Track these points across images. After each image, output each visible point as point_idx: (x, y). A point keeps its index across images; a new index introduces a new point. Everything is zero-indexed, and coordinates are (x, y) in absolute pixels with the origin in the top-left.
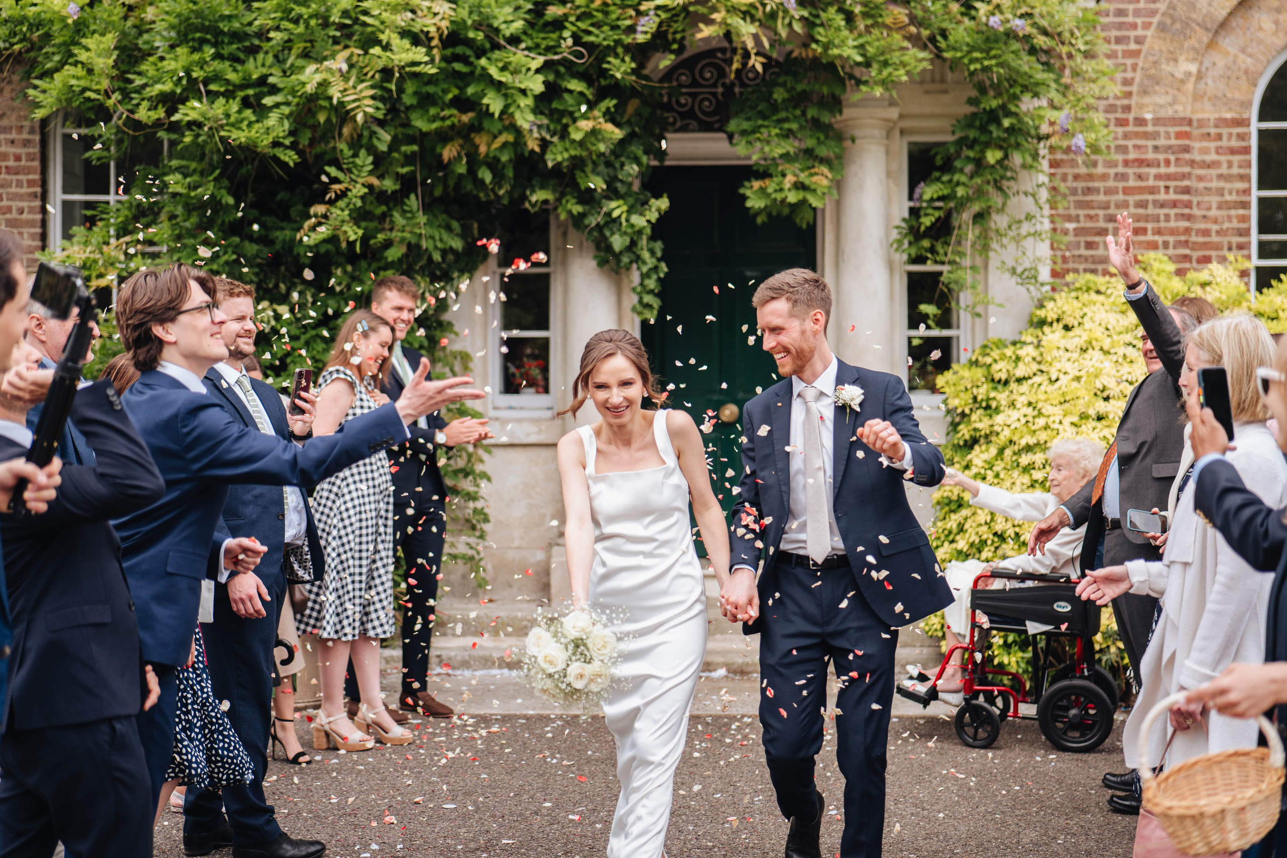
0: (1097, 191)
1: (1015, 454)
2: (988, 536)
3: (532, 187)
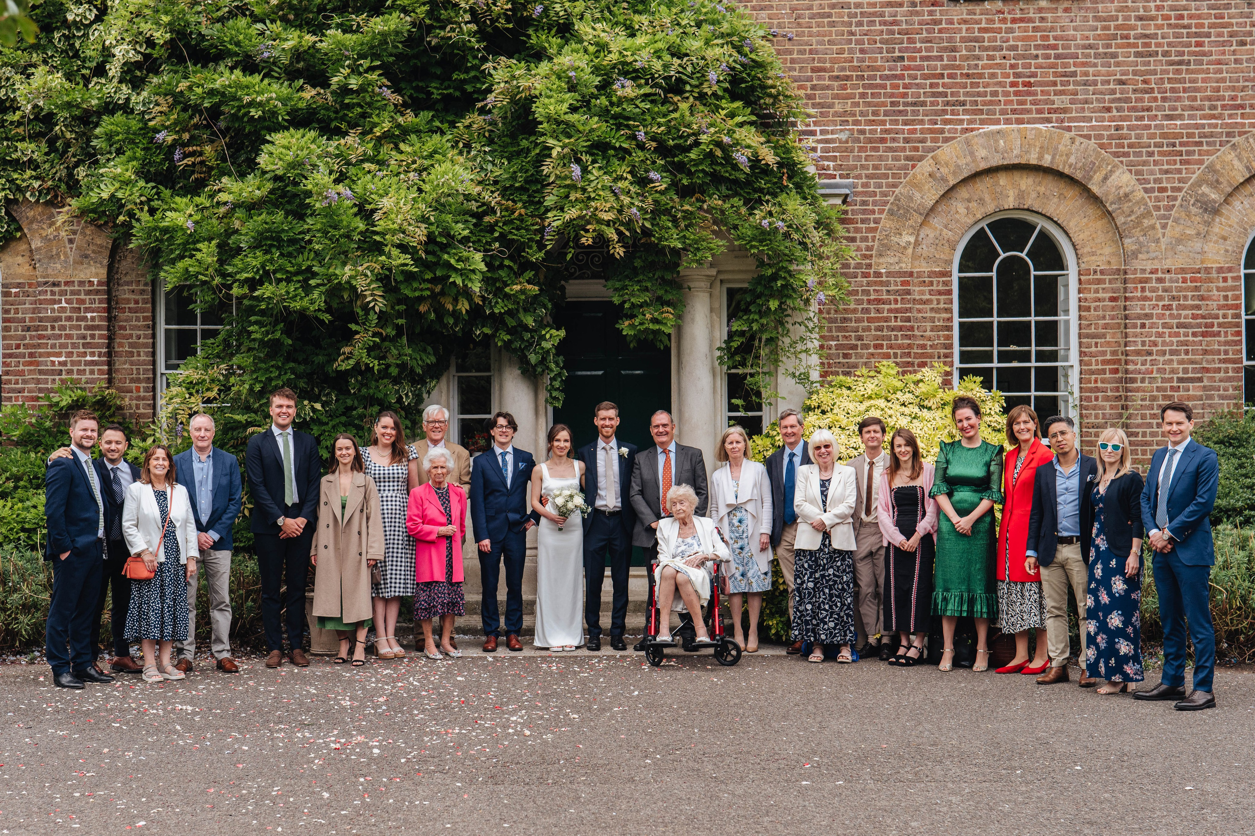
0: (851, 320)
3: (477, 325)
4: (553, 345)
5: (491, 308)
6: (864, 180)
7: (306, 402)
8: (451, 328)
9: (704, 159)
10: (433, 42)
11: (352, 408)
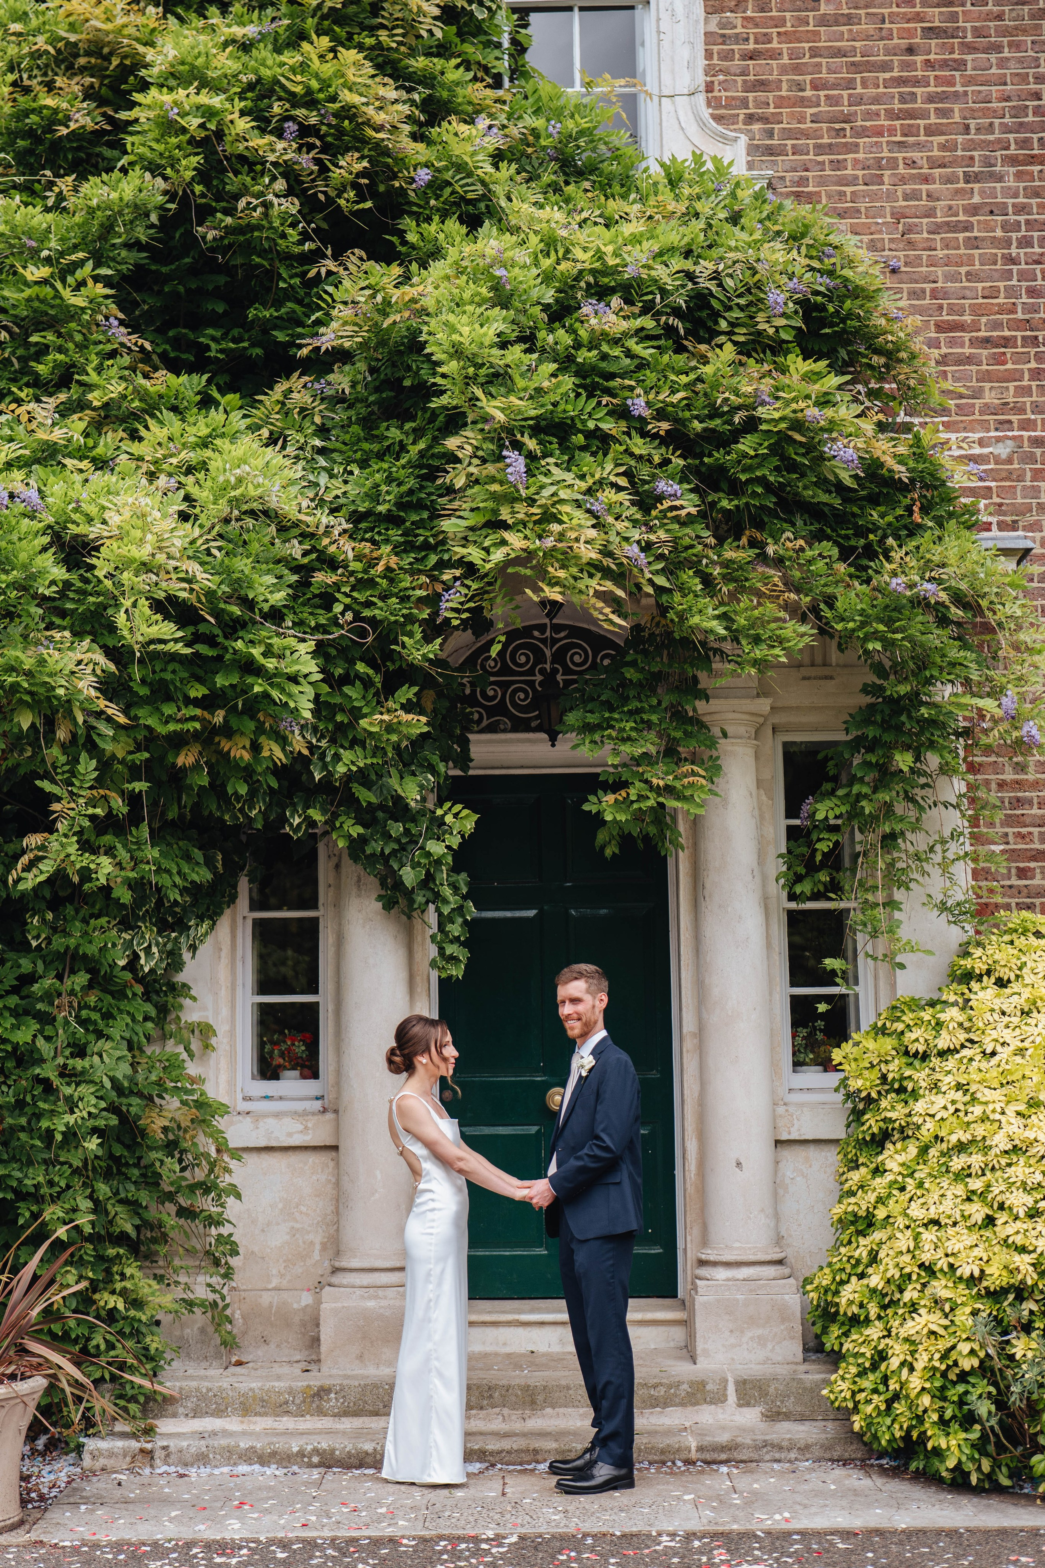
0: (1030, 802)
1: (943, 1154)
2: (911, 1268)
3: (294, 805)
4: (447, 847)
5: (325, 767)
8: (241, 810)
9: (764, 457)
10: (210, 237)
11: (30, 979)
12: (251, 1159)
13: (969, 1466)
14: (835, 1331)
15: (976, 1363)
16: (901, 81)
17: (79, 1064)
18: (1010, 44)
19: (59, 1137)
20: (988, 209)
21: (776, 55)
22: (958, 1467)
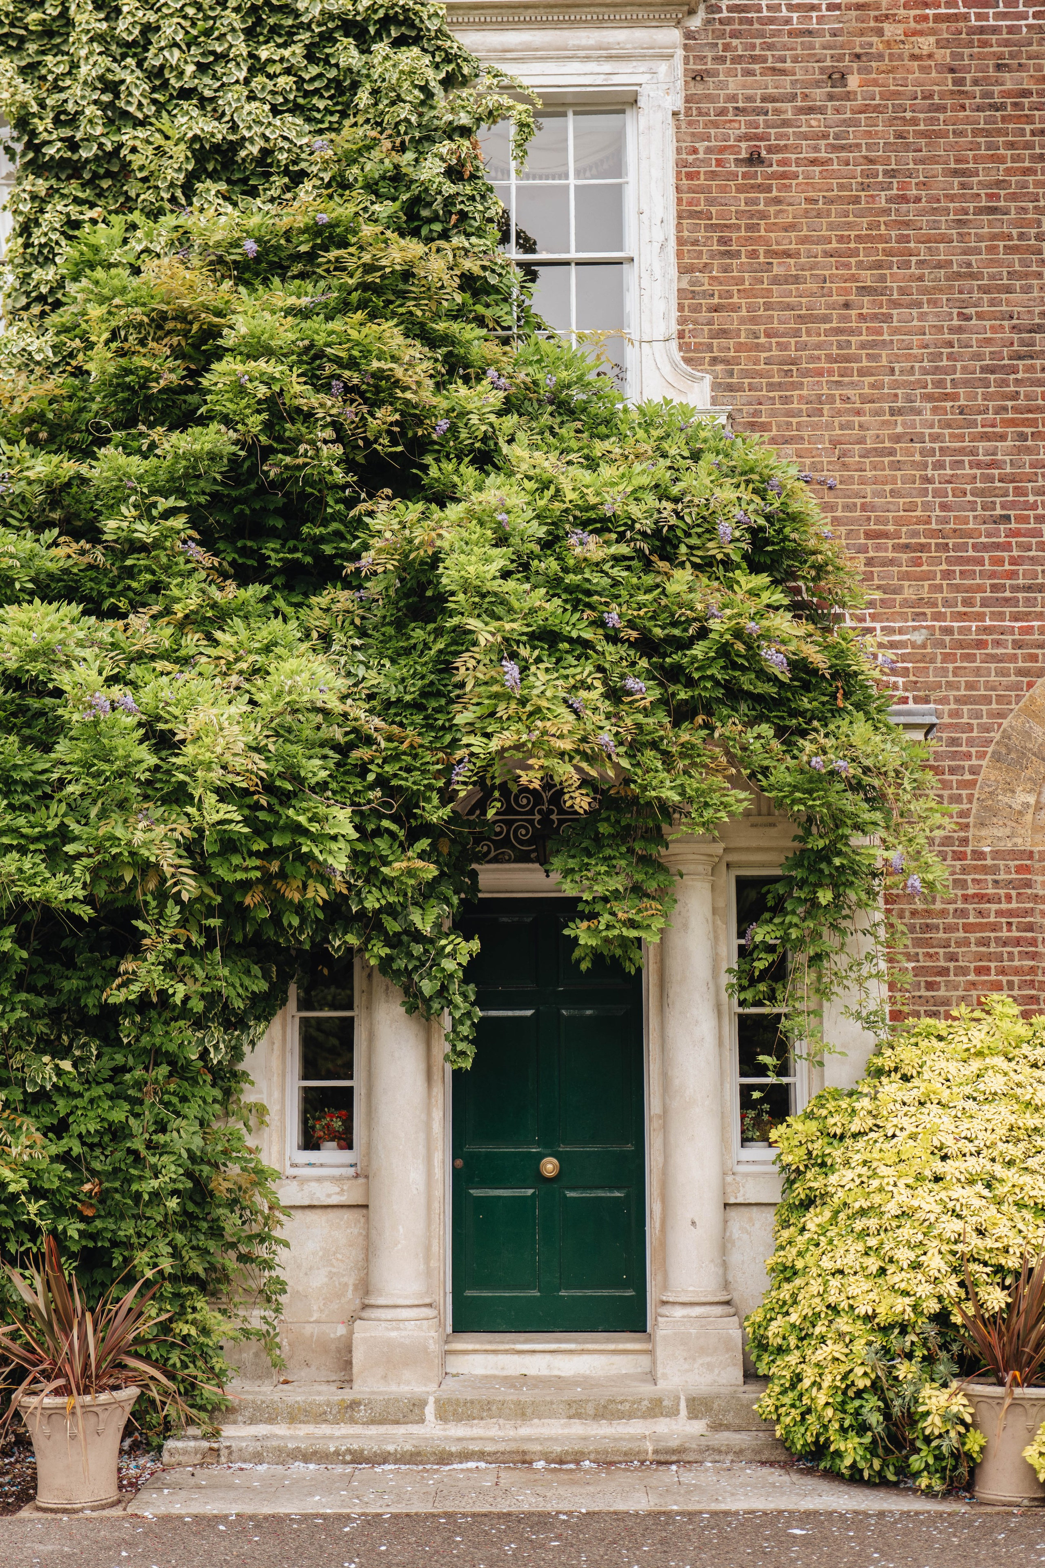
0: (937, 928)
1: (849, 1217)
2: (821, 1308)
3: (335, 931)
4: (459, 964)
5: (361, 901)
6: (953, 706)
7: (46, 1059)
8: (293, 935)
9: (714, 659)
10: (272, 474)
11: (124, 1069)
12: (298, 1215)
13: (862, 1464)
14: (766, 1358)
15: (868, 1383)
16: (838, 331)
17: (161, 1138)
18: (929, 301)
19: (146, 1197)
20: (908, 437)
21: (736, 308)
22: (853, 1466)
